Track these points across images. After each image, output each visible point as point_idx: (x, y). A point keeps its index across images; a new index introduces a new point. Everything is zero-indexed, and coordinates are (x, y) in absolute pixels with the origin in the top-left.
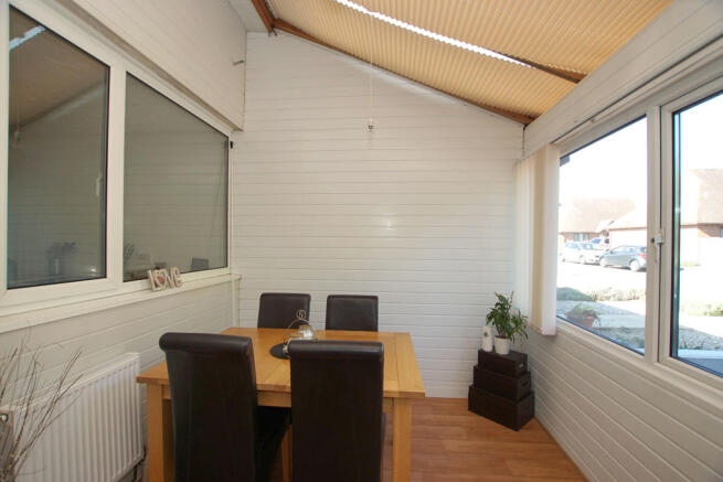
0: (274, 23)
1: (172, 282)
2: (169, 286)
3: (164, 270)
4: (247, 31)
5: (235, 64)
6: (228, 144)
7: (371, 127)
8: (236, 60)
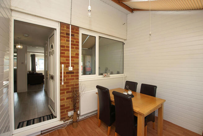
0: (132, 10)
1: (108, 76)
2: (107, 77)
3: (106, 74)
4: (127, 15)
5: (123, 25)
6: (124, 44)
7: (150, 35)
8: (124, 23)
